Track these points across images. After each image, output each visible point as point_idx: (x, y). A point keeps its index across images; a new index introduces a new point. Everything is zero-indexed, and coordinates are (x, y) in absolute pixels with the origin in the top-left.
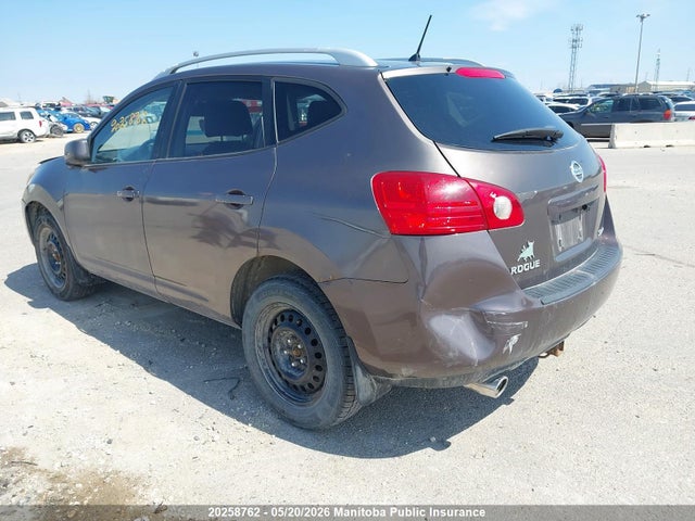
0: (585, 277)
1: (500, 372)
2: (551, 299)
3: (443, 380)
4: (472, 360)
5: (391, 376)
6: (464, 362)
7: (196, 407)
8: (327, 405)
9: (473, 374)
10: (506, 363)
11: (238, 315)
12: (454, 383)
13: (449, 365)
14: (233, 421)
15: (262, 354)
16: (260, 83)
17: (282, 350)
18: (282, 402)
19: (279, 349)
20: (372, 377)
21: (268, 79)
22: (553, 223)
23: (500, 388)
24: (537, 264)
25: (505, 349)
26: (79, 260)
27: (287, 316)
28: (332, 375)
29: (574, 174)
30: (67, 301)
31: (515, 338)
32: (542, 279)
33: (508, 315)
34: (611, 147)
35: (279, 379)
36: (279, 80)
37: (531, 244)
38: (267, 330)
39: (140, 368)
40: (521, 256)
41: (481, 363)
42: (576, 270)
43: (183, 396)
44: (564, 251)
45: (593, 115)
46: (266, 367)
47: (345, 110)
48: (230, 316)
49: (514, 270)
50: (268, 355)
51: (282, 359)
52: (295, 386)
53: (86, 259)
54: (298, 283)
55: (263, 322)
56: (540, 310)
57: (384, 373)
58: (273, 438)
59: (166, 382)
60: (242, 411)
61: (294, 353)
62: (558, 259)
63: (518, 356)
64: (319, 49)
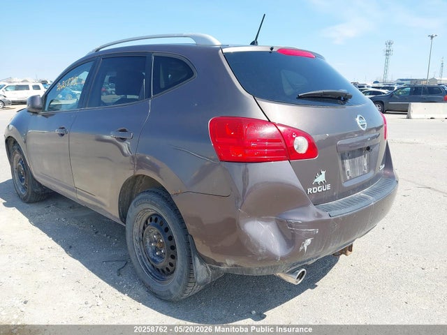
0: (366, 198)
1: (299, 265)
2: (337, 213)
3: (256, 269)
4: (277, 256)
5: (220, 264)
6: (270, 257)
7: (94, 279)
8: (177, 285)
9: (278, 266)
10: (303, 259)
11: (123, 216)
12: (265, 273)
13: (259, 258)
14: (116, 291)
15: (138, 245)
16: (145, 57)
17: (151, 243)
18: (148, 279)
19: (148, 241)
20: (207, 265)
21: (150, 54)
22: (343, 159)
23: (300, 277)
24: (328, 187)
25: (301, 248)
26: (34, 175)
27: (154, 218)
28: (180, 263)
29: (358, 123)
30: (28, 203)
31: (309, 241)
32: (333, 199)
33: (304, 223)
34: (408, 118)
35: (148, 263)
36: (157, 55)
37: (323, 173)
38: (142, 228)
39: (62, 250)
40: (316, 180)
41: (282, 258)
42: (360, 194)
43: (86, 271)
44: (351, 179)
45: (397, 97)
46: (140, 254)
47: (196, 74)
48: (118, 217)
49: (310, 190)
50: (142, 246)
51: (150, 249)
52: (158, 269)
53: (38, 175)
54: (160, 195)
55: (139, 222)
56: (328, 221)
57: (215, 263)
58: (141, 305)
59: (77, 261)
60: (123, 285)
61: (158, 245)
62: (346, 185)
63: (312, 254)
64: (185, 34)
